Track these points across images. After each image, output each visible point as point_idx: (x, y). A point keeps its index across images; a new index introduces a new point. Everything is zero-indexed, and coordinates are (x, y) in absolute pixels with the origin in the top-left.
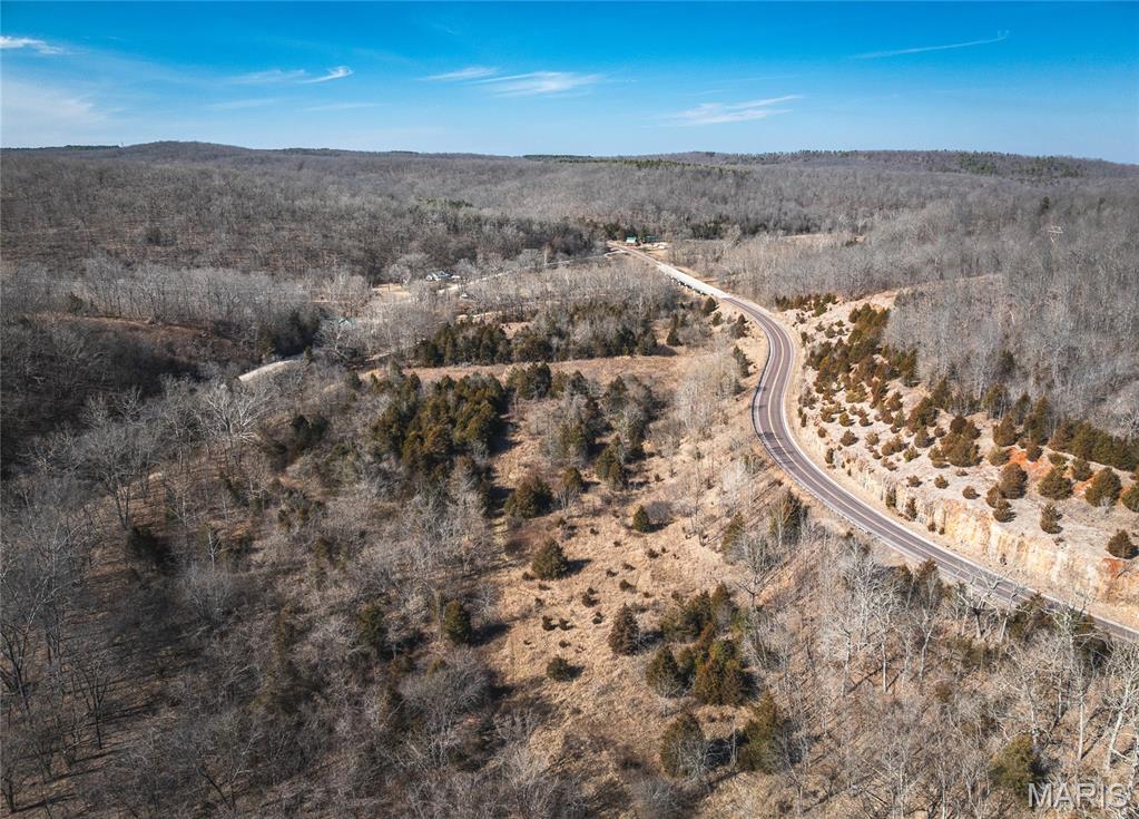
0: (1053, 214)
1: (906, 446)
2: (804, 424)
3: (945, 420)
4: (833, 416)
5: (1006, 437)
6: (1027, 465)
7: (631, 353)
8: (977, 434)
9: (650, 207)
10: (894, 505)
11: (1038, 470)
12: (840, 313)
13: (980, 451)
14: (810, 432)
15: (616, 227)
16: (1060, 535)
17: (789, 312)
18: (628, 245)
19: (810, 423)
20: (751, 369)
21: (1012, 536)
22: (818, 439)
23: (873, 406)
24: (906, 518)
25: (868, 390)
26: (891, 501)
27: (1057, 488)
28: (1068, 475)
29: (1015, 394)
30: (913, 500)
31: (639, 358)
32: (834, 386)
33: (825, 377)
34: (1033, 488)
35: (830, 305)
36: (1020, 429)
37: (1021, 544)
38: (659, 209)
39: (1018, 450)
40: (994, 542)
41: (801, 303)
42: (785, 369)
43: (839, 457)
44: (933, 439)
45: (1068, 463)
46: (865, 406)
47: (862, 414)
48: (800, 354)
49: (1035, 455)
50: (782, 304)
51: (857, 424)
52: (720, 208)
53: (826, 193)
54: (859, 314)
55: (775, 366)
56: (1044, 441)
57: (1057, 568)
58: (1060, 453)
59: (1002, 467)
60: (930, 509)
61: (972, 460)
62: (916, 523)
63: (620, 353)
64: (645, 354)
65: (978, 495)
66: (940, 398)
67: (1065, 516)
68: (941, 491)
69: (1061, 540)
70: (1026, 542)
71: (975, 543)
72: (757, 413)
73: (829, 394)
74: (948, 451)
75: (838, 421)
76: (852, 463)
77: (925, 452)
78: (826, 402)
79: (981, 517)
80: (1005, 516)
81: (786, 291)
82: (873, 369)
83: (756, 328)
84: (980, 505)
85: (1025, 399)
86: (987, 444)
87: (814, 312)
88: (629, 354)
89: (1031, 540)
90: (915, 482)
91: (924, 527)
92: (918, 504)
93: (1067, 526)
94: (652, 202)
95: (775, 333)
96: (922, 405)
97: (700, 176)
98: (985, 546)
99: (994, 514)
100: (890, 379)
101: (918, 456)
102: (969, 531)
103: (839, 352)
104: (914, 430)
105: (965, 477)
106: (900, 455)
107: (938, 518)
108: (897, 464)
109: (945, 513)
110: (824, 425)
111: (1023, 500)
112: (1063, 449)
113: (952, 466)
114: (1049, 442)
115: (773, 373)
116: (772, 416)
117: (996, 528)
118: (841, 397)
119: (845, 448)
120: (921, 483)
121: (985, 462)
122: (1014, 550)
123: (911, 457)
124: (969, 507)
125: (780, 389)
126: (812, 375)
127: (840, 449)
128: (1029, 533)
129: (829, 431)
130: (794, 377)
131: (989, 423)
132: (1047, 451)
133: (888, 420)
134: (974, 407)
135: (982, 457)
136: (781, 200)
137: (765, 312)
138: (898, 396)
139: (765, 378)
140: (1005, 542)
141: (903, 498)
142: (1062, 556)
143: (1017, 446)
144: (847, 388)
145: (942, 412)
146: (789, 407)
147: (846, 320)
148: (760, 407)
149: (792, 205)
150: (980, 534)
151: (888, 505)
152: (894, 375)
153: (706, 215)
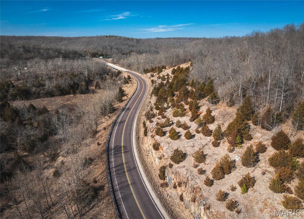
2: (146, 134)
4: (164, 129)
9: (108, 48)
12: (168, 71)
14: (148, 143)
15: (97, 54)
17: (148, 74)
18: (100, 59)
19: (150, 134)
20: (124, 98)
22: (154, 151)
23: (192, 120)
25: (187, 107)
31: (78, 95)
32: (165, 105)
33: (161, 99)
35: (164, 70)
38: (111, 48)
41: (153, 70)
42: (142, 97)
43: (170, 177)
46: (185, 120)
47: (186, 127)
48: (150, 88)
50: (146, 71)
51: (183, 137)
52: (131, 48)
53: (163, 45)
54: (176, 71)
55: (138, 95)
64: (81, 94)
72: (116, 128)
73: (162, 111)
75: (168, 134)
76: (183, 188)
78: (160, 117)
81: (148, 67)
82: (187, 94)
83: (134, 80)
87: (157, 73)
88: (73, 94)
94: (109, 46)
95: (142, 83)
97: (125, 40)
100: (200, 99)
103: (167, 86)
110: (157, 137)
115: (135, 99)
116: (126, 128)
118: (169, 113)
119: (175, 166)
125: (136, 109)
126: (154, 99)
127: (171, 166)
129: (162, 145)
130: (146, 101)
133: (207, 133)
136: (150, 47)
137: (139, 74)
138: (209, 111)
139: (129, 104)
144: (173, 106)
146: (139, 120)
147: (170, 74)
148: (121, 122)
149: (153, 48)
152: (202, 97)
153: (127, 50)
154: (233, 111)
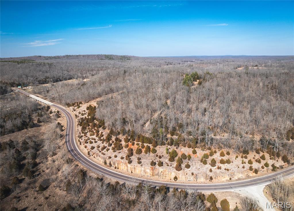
0: (127, 74)
1: (106, 147)
2: (80, 144)
3: (114, 138)
4: (87, 141)
5: (127, 140)
6: (132, 147)
7: (27, 128)
8: (121, 141)
9: (24, 76)
10: (106, 164)
11: (135, 148)
12: (84, 107)
13: (122, 145)
14: (82, 147)
15: (14, 83)
16: (141, 164)
17: (71, 108)
18: (19, 88)
19: (82, 144)
20: (63, 128)
21: (133, 167)
22: (85, 149)
23: (97, 136)
24: (109, 167)
25: (95, 131)
26: (105, 163)
27: (139, 152)
28: (140, 148)
29: (127, 129)
30: (110, 162)
31: (30, 129)
32: (86, 131)
33: (84, 129)
34: (134, 152)
35: (81, 105)
36: (129, 138)
37: (134, 168)
38: (27, 76)
39: (130, 143)
40: (129, 168)
41: (73, 105)
42: (73, 127)
43: (91, 153)
44: (112, 144)
45: (140, 145)
46: (94, 137)
47: (95, 139)
48: (76, 121)
49: (133, 144)
50: (68, 105)
51: (94, 143)
52: (46, 75)
53: (74, 68)
54: (89, 107)
55: (70, 126)
56: (134, 140)
57: (142, 172)
58: (138, 143)
59: (127, 149)
60: (114, 164)
61: (121, 148)
62: (112, 168)
63: (23, 129)
64: (31, 128)
65: (124, 158)
66: (112, 132)
67: (142, 158)
68: (116, 158)
69: (142, 165)
70: (135, 167)
71: (125, 170)
72: (68, 143)
73: (86, 134)
74: (116, 147)
75: (89, 143)
76: (94, 155)
77: (111, 148)
78: (85, 137)
79: (125, 163)
80: (130, 162)
81: (68, 101)
82: (95, 125)
83: (63, 114)
84: (125, 160)
85: (129, 130)
86: (123, 143)
87: (77, 107)
88: (26, 129)
89: (136, 167)
90: (110, 158)
91: (114, 168)
92: (112, 163)
93: (142, 161)
94: (24, 75)
95: (68, 114)
96: (108, 135)
97: (38, 65)
98: (127, 170)
99: (128, 162)
100: (99, 128)
101: (109, 149)
102: (124, 167)
103: (86, 121)
104: (107, 142)
105: (120, 153)
106: (105, 150)
107: (116, 165)
108: (105, 153)
109: (118, 164)
110: (86, 144)
111: (133, 156)
112: (138, 141)
113: (117, 151)
114: (136, 140)
115: (70, 129)
116: (72, 143)
117: (129, 165)
118: (88, 134)
119: (92, 150)
120: (111, 157)
121: (124, 148)
122: (133, 169)
123: (108, 150)
124: (122, 162)
125: (72, 134)
126: (80, 128)
127: (91, 151)
128: (136, 165)
129: (87, 146)
130: (75, 129)
131: (123, 137)
132: (136, 143)
133: (101, 140)
134: (119, 133)
135: (123, 147)
136: (63, 71)
137: (64, 108)
138: (102, 133)
139: (68, 131)
140: (131, 168)
141: (108, 162)
142: (143, 169)
143: (129, 142)
144: (90, 131)
145: (113, 136)
146: (76, 139)
147: (86, 110)
148: (68, 141)
149: (66, 72)
150: (126, 167)
151: (105, 164)
152: (100, 126)
153: (42, 77)
154: (108, 131)
